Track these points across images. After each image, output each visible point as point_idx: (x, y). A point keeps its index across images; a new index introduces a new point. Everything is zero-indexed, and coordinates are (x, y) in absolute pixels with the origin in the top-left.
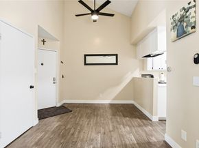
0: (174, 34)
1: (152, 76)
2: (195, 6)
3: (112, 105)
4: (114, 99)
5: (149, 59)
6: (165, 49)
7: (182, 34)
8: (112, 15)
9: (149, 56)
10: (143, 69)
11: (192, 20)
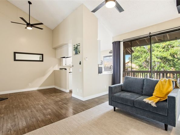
0: (74, 52)
1: (66, 69)
2: (80, 45)
3: (40, 91)
4: (40, 87)
5: (63, 59)
6: (72, 56)
7: (76, 53)
8: (42, 29)
9: (64, 57)
10: (60, 65)
11: (79, 50)
